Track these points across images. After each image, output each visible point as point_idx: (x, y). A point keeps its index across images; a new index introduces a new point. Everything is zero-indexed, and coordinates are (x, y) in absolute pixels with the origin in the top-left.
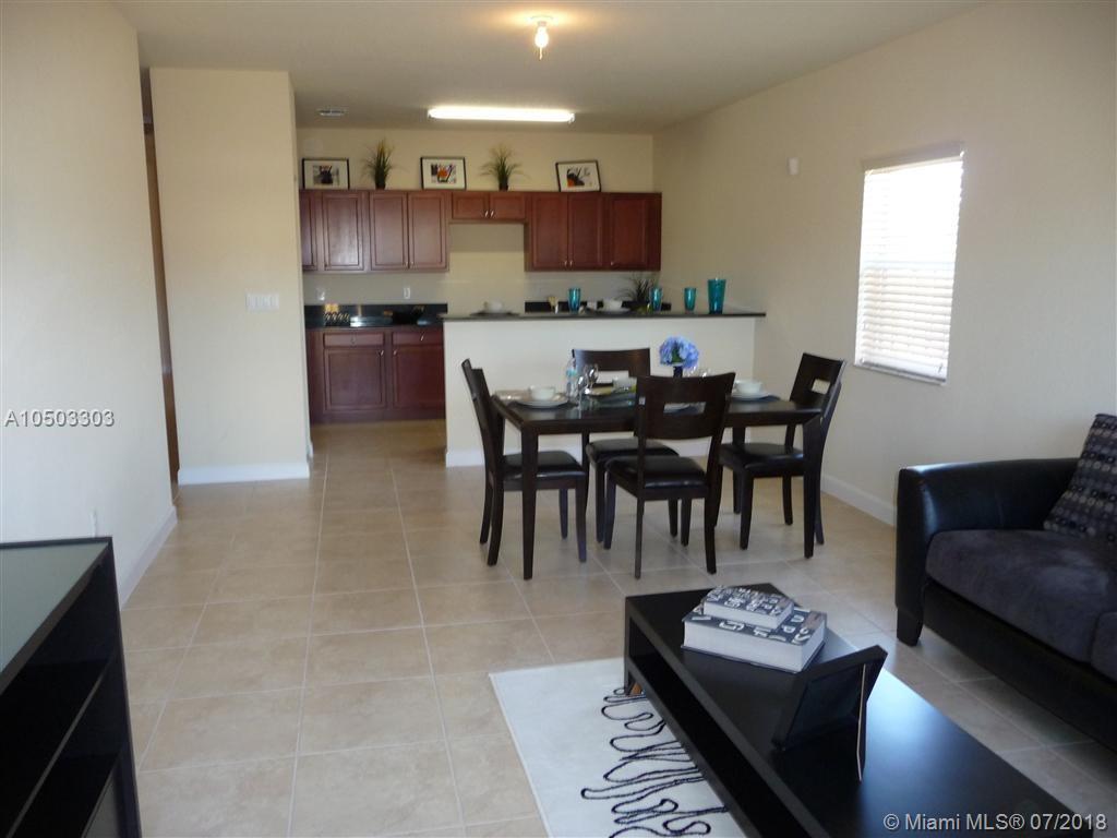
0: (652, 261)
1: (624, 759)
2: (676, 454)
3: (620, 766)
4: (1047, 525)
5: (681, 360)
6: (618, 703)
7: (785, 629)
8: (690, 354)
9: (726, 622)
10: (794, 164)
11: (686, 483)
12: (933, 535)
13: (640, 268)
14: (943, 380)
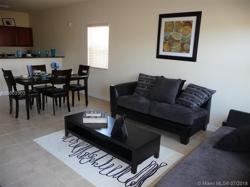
0: (31, 45)
1: (74, 148)
2: (56, 88)
3: (74, 149)
4: (134, 93)
5: (56, 67)
6: (66, 139)
7: (102, 116)
8: (58, 66)
9: (91, 116)
10: (70, 24)
11: (63, 93)
12: (118, 97)
13: (28, 46)
14: (108, 69)
